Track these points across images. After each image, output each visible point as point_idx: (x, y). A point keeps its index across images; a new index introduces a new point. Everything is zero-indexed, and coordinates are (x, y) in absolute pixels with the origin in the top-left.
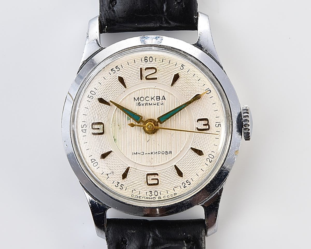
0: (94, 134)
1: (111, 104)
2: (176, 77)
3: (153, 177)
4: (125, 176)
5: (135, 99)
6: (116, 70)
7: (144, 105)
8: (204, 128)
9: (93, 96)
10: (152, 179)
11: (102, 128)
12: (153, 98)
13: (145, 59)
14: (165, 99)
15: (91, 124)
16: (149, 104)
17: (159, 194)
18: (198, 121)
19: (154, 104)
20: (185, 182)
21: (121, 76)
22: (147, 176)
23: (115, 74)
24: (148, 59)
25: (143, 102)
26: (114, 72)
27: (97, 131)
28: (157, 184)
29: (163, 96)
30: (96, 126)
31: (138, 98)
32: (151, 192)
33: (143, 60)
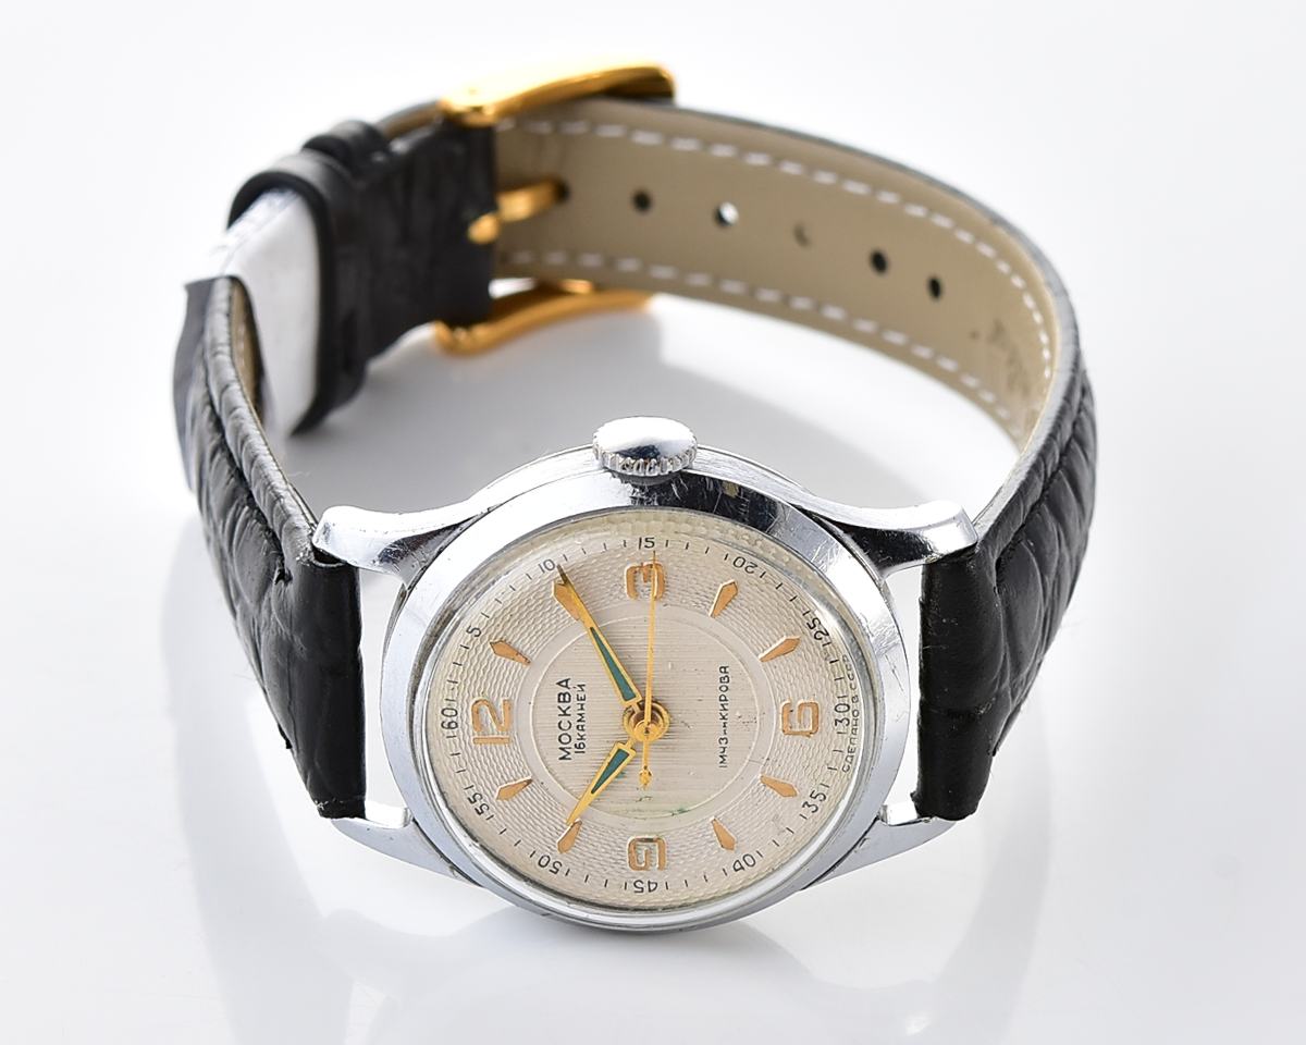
0: (662, 864)
3: (793, 716)
4: (786, 790)
5: (563, 758)
6: (479, 803)
7: (582, 733)
8: (656, 579)
9: (553, 860)
11: (645, 843)
12: (564, 712)
13: (449, 727)
14: (567, 681)
15: (633, 870)
16: (579, 721)
17: (846, 701)
18: (636, 597)
20: (814, 631)
21: (498, 790)
22: (791, 732)
23: (491, 806)
24: (449, 720)
25: (575, 736)
26: (484, 808)
27: (655, 855)
28: (815, 706)
29: (559, 684)
31: (562, 749)
32: (836, 721)
33: (450, 733)
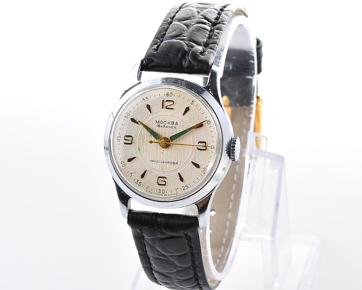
0: (125, 143)
1: (139, 123)
2: (187, 109)
3: (162, 179)
4: (143, 176)
5: (156, 122)
6: (146, 99)
8: (202, 148)
9: (128, 116)
10: (161, 181)
11: (131, 140)
14: (177, 124)
15: (124, 136)
17: (165, 192)
18: (198, 143)
19: (169, 127)
20: (185, 186)
21: (149, 104)
22: (158, 178)
23: (145, 102)
24: (169, 94)
25: (162, 125)
26: (144, 101)
27: (127, 142)
28: (165, 185)
29: (177, 122)
30: (127, 138)
31: (159, 121)
32: (160, 190)
33: (166, 94)
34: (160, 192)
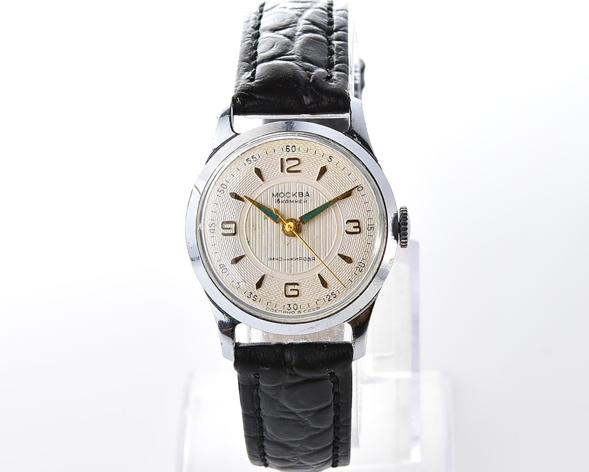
0: (224, 234)
1: (245, 199)
2: (323, 170)
3: (292, 287)
4: (259, 285)
5: (273, 195)
6: (252, 160)
8: (354, 231)
9: (224, 190)
10: (291, 290)
11: (234, 228)
13: (287, 149)
14: (308, 196)
15: (221, 223)
17: (299, 308)
18: (347, 223)
19: (296, 202)
20: (330, 294)
21: (259, 168)
22: (285, 287)
23: (251, 165)
24: (290, 148)
25: (283, 199)
26: (250, 162)
27: (228, 232)
28: (297, 296)
29: (307, 193)
30: (226, 226)
31: (277, 194)
32: (290, 305)
33: (285, 149)
34: (289, 308)
